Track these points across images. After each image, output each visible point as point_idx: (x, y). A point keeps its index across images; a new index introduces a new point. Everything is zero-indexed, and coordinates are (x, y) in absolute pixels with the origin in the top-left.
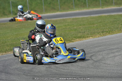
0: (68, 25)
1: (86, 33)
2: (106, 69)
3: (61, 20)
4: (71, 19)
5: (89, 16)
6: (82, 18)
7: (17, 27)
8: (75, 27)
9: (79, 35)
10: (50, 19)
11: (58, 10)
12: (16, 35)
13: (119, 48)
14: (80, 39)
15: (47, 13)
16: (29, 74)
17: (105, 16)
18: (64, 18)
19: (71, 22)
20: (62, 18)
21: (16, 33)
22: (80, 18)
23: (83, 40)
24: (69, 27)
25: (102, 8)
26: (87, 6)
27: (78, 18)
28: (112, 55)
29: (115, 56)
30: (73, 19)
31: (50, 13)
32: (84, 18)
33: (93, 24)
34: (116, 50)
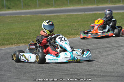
0: (62, 21)
1: (79, 30)
2: (99, 67)
3: (55, 15)
4: (64, 15)
5: (84, 13)
6: (76, 15)
7: (9, 22)
8: (69, 24)
9: (73, 32)
10: (43, 15)
11: (52, 6)
12: (8, 29)
13: (112, 47)
14: (74, 36)
15: (41, 8)
16: (20, 70)
17: (100, 13)
18: (58, 14)
19: (65, 18)
20: (56, 14)
21: (9, 28)
22: (74, 15)
23: (76, 37)
24: (63, 24)
25: (97, 5)
26: (82, 2)
27: (72, 15)
28: (105, 53)
29: (108, 55)
30: (67, 15)
31: (44, 8)
32: (78, 15)
33: (87, 21)
34: (109, 49)
